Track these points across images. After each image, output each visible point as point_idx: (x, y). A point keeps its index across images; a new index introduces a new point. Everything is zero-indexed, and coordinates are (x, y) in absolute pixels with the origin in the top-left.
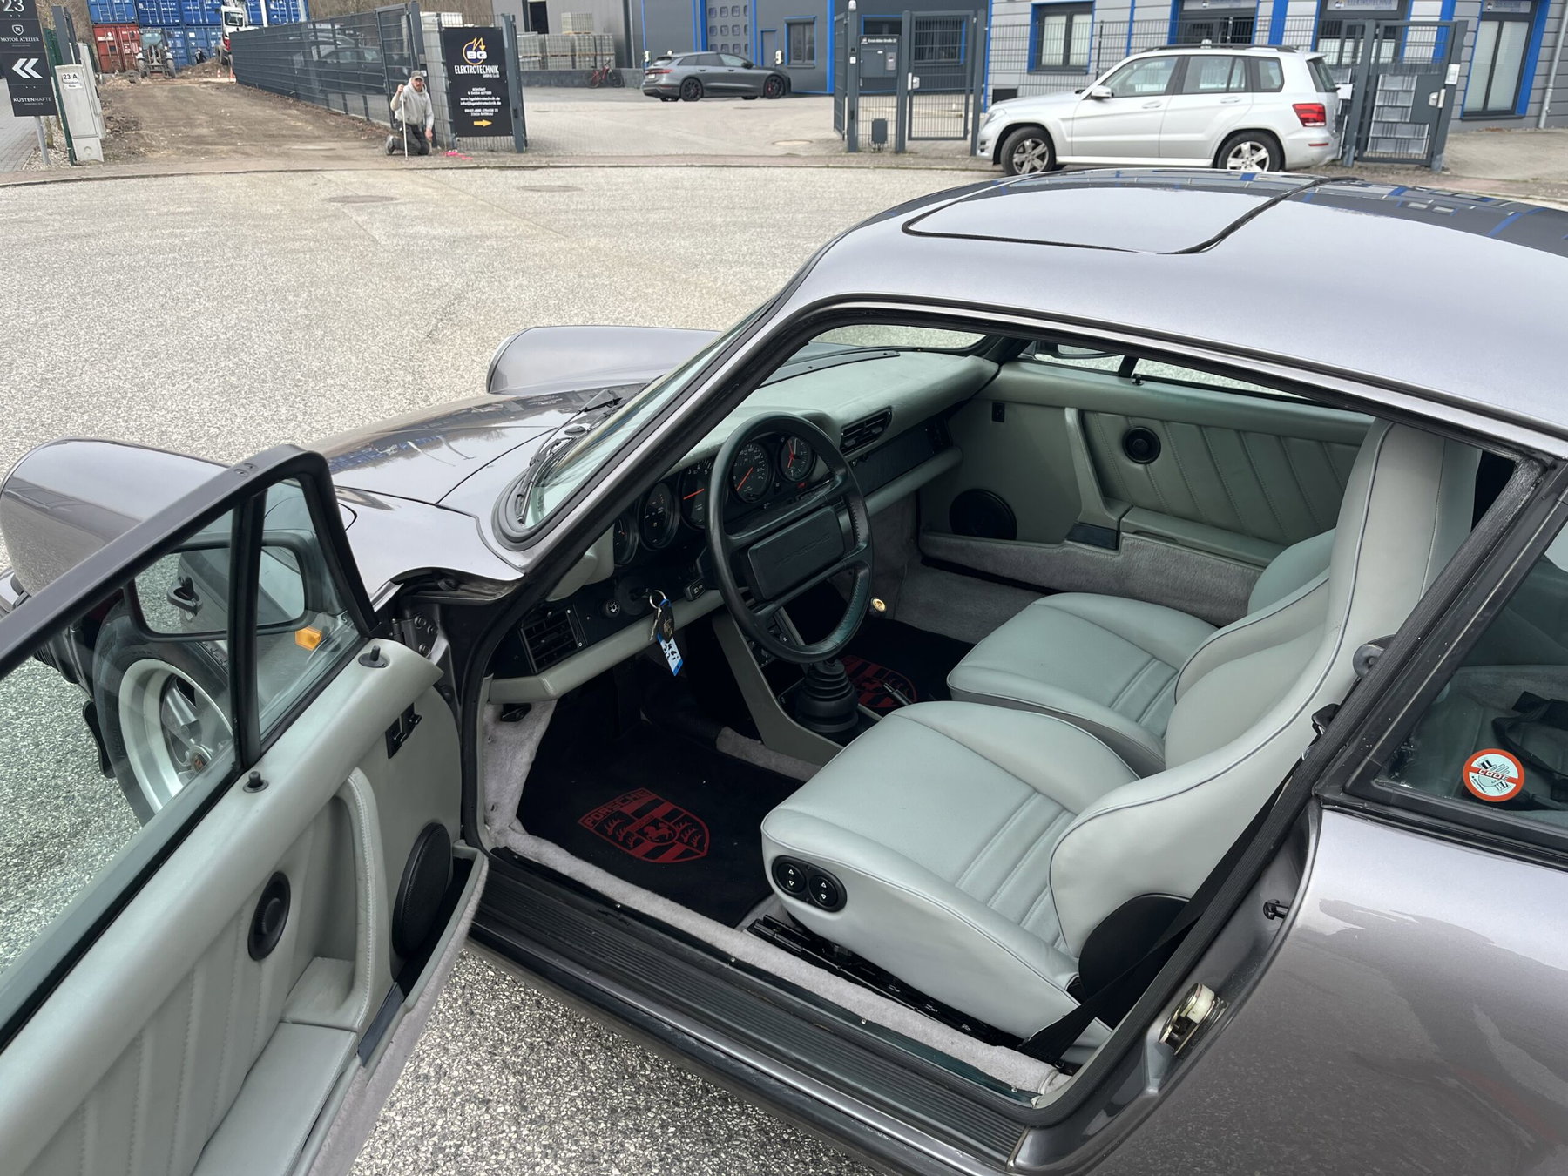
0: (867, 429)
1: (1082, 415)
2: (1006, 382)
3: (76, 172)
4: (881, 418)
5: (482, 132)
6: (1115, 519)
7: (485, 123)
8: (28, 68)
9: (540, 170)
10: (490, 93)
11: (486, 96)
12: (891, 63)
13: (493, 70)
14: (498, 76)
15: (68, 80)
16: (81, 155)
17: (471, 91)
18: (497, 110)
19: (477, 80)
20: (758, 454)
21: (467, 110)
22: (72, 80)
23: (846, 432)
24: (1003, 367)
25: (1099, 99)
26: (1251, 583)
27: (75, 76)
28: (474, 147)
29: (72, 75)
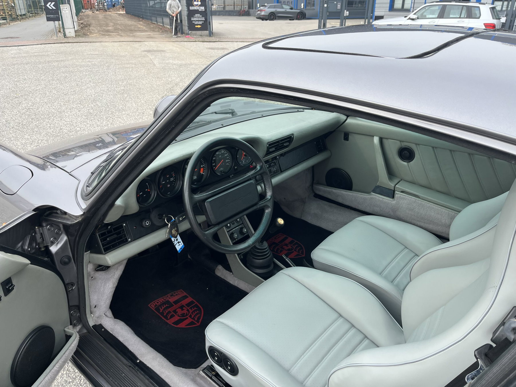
0: (281, 144)
1: (381, 140)
2: (350, 124)
3: (66, 40)
4: (289, 139)
5: (198, 29)
6: (393, 185)
7: (199, 26)
8: (52, 5)
9: (216, 43)
10: (201, 16)
11: (200, 17)
12: (339, 6)
13: (203, 8)
14: (204, 10)
15: (64, 10)
16: (68, 34)
17: (195, 15)
18: (203, 22)
19: (197, 12)
20: (226, 154)
21: (193, 22)
22: (65, 9)
23: (269, 145)
24: (349, 118)
25: (413, 19)
26: (453, 218)
27: (66, 8)
28: (195, 34)
29: (65, 8)
